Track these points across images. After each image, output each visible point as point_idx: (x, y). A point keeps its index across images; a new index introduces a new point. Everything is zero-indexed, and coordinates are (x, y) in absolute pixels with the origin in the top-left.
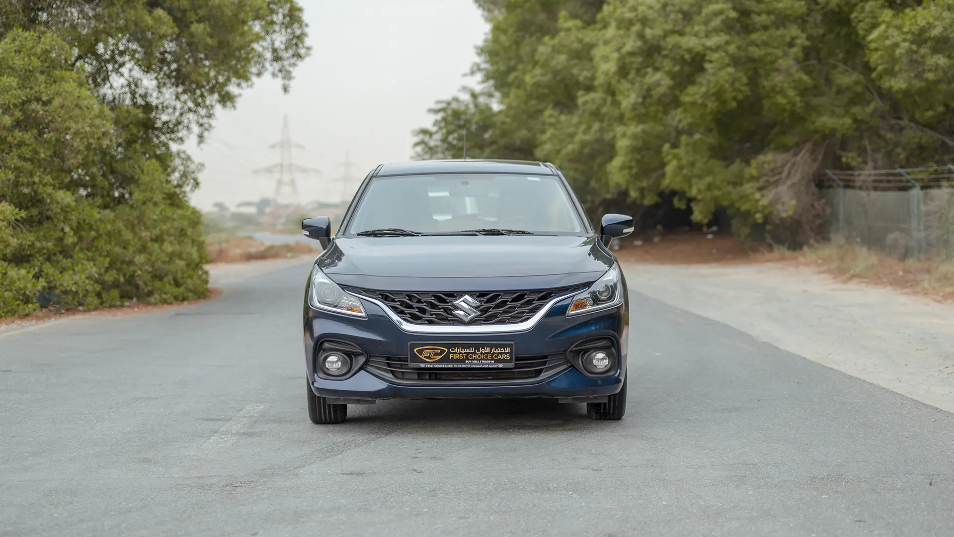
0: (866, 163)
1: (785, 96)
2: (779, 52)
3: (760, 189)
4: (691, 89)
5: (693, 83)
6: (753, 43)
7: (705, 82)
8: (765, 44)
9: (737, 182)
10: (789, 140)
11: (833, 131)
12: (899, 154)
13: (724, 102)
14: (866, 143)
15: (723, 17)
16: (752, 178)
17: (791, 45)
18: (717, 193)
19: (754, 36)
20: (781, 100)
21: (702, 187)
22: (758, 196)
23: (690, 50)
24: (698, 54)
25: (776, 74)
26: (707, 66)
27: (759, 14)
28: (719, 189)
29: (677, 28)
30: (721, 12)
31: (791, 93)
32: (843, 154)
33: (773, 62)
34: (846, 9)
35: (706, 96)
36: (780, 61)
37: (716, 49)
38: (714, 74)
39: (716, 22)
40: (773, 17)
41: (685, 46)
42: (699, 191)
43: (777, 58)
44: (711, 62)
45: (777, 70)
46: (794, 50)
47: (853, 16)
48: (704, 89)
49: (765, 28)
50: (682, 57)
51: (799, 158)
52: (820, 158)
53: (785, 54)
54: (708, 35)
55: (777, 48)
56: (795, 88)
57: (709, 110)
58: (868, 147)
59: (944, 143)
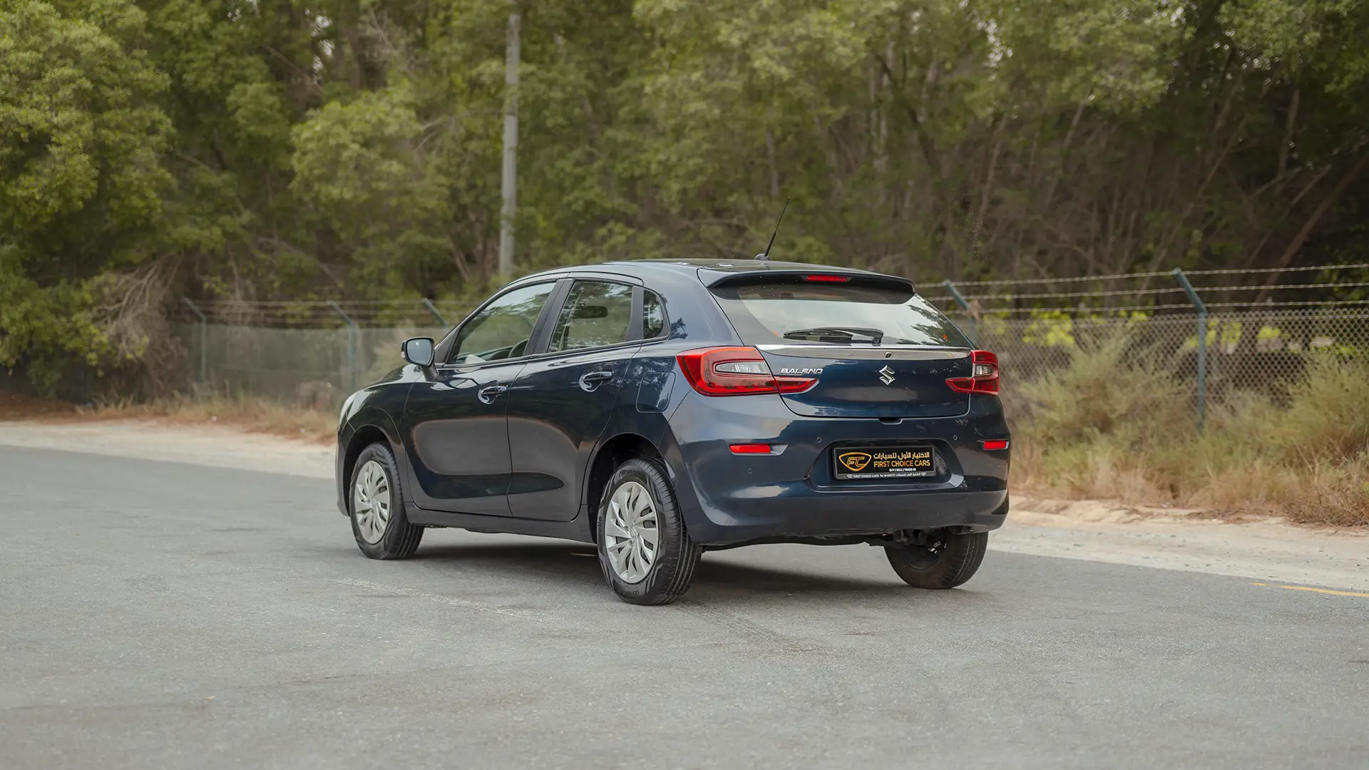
0: (233, 291)
1: (144, 197)
2: (136, 139)
3: (95, 320)
4: (26, 180)
5: (27, 171)
6: (105, 125)
7: (47, 171)
8: (119, 127)
9: (64, 310)
10: (134, 256)
11: (197, 245)
12: (272, 282)
13: (69, 202)
14: (232, 264)
15: (73, 86)
16: (84, 305)
17: (152, 131)
18: (37, 324)
19: (107, 116)
20: (136, 202)
21: (18, 316)
22: (93, 329)
23: (29, 128)
24: (41, 132)
25: (131, 168)
26: (53, 149)
27: (112, 87)
28: (38, 318)
29: (9, 95)
30: (71, 80)
31: (152, 195)
32: (205, 278)
33: (127, 152)
34: (218, 91)
35: (46, 190)
36: (138, 151)
37: (67, 128)
38: (63, 162)
39: (66, 92)
40: (129, 93)
41: (23, 122)
42: (13, 321)
43: (134, 147)
44: (59, 145)
45: (131, 163)
46: (154, 139)
47: (231, 98)
48: (45, 181)
49: (121, 106)
50: (17, 135)
51: (144, 281)
52: (171, 281)
53: (144, 143)
54: (55, 107)
55: (134, 133)
56: (156, 190)
57: (49, 210)
58: (235, 271)
59: (322, 272)
